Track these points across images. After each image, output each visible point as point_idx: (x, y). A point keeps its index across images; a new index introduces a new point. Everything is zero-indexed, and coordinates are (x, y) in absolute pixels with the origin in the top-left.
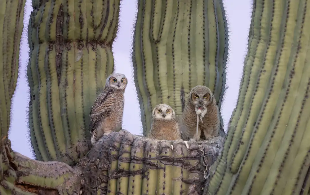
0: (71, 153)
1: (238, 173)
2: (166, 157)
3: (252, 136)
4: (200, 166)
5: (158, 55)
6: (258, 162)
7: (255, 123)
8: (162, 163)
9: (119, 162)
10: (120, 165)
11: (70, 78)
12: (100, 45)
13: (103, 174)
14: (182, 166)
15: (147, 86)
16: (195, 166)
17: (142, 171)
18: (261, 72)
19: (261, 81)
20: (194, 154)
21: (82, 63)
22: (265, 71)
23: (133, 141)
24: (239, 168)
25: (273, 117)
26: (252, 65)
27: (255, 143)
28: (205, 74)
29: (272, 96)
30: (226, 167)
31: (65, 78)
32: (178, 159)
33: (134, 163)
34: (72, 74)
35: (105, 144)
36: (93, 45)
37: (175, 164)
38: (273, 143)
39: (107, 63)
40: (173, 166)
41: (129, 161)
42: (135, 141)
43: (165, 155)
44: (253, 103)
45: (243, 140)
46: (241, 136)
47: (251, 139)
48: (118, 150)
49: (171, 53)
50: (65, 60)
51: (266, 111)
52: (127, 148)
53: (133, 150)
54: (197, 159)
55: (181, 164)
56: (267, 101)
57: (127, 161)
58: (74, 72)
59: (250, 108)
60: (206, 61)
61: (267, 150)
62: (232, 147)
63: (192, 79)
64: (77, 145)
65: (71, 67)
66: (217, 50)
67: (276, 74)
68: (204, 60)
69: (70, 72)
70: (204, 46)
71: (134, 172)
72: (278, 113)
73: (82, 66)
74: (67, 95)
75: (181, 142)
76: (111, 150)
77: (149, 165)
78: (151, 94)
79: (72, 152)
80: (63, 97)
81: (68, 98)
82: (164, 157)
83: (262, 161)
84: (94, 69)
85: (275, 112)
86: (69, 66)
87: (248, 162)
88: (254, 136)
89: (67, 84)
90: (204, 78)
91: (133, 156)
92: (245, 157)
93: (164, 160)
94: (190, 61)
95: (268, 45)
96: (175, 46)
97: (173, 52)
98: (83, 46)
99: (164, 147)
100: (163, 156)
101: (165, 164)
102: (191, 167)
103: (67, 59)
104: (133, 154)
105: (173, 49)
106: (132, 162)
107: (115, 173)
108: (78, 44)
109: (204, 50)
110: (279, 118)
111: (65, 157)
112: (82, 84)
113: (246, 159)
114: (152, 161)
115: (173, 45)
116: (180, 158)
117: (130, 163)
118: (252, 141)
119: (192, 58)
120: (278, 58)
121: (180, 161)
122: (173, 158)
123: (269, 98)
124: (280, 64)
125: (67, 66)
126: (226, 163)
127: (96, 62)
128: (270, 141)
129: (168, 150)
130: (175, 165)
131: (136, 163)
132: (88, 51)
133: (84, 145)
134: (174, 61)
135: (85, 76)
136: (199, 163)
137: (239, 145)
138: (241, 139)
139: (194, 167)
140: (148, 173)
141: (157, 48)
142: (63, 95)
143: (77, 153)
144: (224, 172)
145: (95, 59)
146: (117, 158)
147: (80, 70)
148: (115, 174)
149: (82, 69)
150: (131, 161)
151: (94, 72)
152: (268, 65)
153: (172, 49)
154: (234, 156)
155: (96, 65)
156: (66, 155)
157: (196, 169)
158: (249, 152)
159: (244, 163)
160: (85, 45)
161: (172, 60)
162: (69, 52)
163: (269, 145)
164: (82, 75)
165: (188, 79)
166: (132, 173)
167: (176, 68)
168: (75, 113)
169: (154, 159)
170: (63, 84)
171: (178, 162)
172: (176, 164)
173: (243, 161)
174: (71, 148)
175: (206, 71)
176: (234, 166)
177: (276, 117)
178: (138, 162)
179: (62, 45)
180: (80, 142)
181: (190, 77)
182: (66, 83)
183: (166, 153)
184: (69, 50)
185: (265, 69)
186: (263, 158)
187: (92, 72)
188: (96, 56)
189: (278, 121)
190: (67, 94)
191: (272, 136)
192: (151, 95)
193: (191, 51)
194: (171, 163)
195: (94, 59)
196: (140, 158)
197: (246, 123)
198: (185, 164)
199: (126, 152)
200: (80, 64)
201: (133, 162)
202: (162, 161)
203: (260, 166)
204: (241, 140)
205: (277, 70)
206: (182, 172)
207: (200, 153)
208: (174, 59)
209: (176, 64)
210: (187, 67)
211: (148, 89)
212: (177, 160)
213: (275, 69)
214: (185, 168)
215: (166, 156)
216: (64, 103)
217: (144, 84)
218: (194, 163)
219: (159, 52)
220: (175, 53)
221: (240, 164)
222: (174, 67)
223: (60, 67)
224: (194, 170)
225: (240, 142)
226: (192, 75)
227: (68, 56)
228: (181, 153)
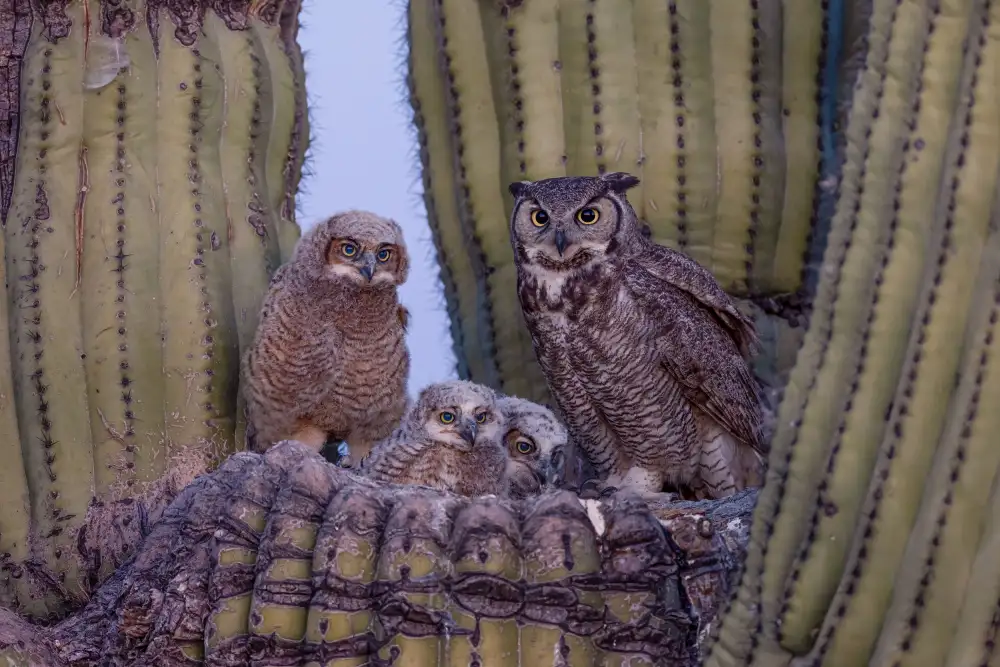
0: (55, 560)
1: (814, 654)
2: (484, 578)
3: (877, 472)
4: (656, 622)
5: (515, 70)
6: (905, 608)
7: (891, 407)
8: (466, 608)
9: (256, 601)
10: (258, 620)
11: (63, 181)
12: (220, 15)
13: (180, 653)
14: (563, 626)
15: (473, 224)
16: (633, 622)
17: (363, 644)
18: (906, 147)
19: (906, 196)
20: (627, 562)
21: (121, 105)
22: (919, 144)
23: (330, 499)
24: (817, 635)
25: (957, 379)
26: (876, 114)
27: (893, 508)
28: (758, 161)
29: (954, 269)
30: (759, 628)
31: (35, 183)
32: (546, 590)
33: (326, 606)
34: (74, 164)
35: (197, 511)
36: (184, 14)
37: (528, 612)
38: (957, 509)
39: (257, 106)
40: (521, 623)
41: (304, 599)
42: (338, 500)
43: (481, 568)
44: (880, 308)
45: (833, 495)
46: (824, 470)
47: (873, 488)
48: (253, 545)
49: (582, 58)
50: (36, 88)
51: (930, 346)
52: (295, 532)
53: (325, 542)
54: (645, 589)
55: (562, 615)
56: (932, 299)
57: (294, 598)
58: (85, 151)
59: (864, 330)
60: (763, 100)
61: (936, 542)
62: (786, 525)
63: (691, 185)
64: (88, 520)
65: (64, 123)
66: (824, 44)
67: (961, 162)
68: (756, 96)
69: (63, 151)
70: (755, 24)
71: (321, 646)
72: (974, 356)
73: (121, 120)
74: (43, 269)
75: (563, 506)
76: (218, 541)
77: (400, 618)
78: (490, 263)
79: (58, 555)
80: (24, 278)
81: (45, 280)
82: (473, 580)
83: (920, 601)
84: (187, 136)
85: (962, 352)
86: (55, 122)
87: (864, 605)
88: (885, 475)
89: (42, 211)
90: (756, 182)
91: (320, 574)
92: (846, 579)
93: (471, 591)
94: (679, 99)
95: (931, 12)
96: (602, 22)
97: (592, 56)
98: (132, 21)
99: (474, 531)
100: (470, 575)
101: (478, 616)
102: (615, 628)
103: (46, 86)
104: (322, 563)
105: (592, 37)
106: (316, 604)
107: (237, 651)
108: (106, 8)
109: (755, 43)
110: (979, 381)
111: (23, 579)
112: (121, 211)
113: (851, 590)
114: (415, 599)
115: (590, 18)
116: (557, 584)
117: (306, 606)
118: (878, 496)
119: (692, 85)
120: (968, 80)
121: (556, 599)
122: (523, 581)
123: (938, 280)
124: (977, 110)
125: (45, 119)
126: (760, 608)
127: (197, 102)
128: (948, 501)
129: (495, 542)
130: (531, 619)
131: (334, 609)
132: (156, 44)
133: (120, 520)
134: (600, 98)
135: (136, 169)
136: (657, 610)
137: (815, 520)
138: (823, 486)
139: (630, 628)
140: (396, 652)
141: (511, 32)
142: (24, 268)
143: (86, 558)
144: (748, 647)
145: (191, 85)
146: (247, 582)
147: (111, 142)
148: (236, 656)
149: (121, 137)
150: (313, 595)
151: (186, 152)
152: (933, 116)
153: (584, 39)
154: (792, 573)
155: (195, 116)
156: (32, 571)
157: (637, 637)
158: (863, 553)
159: (842, 612)
160: (139, 16)
161: (588, 90)
162: (58, 52)
163: (942, 522)
164: (120, 168)
165: (673, 185)
166: (314, 652)
167: (608, 132)
168: (83, 357)
169: (424, 589)
170: (26, 212)
171: (543, 603)
172: (533, 612)
173: (838, 600)
174: (56, 532)
175: (765, 146)
176: (795, 622)
177: (969, 378)
178: (346, 603)
179: (25, 15)
180: (101, 505)
181: (682, 180)
182: (37, 206)
183: (483, 557)
184: (55, 40)
185: (921, 132)
186: (925, 582)
187: (175, 152)
188: (197, 68)
189: (975, 399)
190: (45, 260)
191: (954, 476)
192: (492, 270)
193: (686, 52)
194: (513, 608)
195: (183, 87)
196: (357, 582)
197: (849, 407)
198: (580, 615)
199: (286, 552)
200: (112, 109)
201: (320, 600)
202: (464, 601)
203: (914, 622)
204: (823, 493)
205: (965, 142)
206: (565, 650)
207: (661, 557)
208: (596, 89)
209: (607, 113)
210: (668, 129)
211: (477, 241)
212: (540, 594)
213: (959, 133)
214: (583, 630)
215: (484, 574)
216: (26, 303)
217: (459, 214)
218: (628, 608)
219: (521, 56)
220: (601, 61)
221: (823, 613)
222: (598, 128)
223: (15, 127)
224: (631, 638)
225: (820, 502)
226: (694, 168)
227: (53, 71)
228: (560, 559)
